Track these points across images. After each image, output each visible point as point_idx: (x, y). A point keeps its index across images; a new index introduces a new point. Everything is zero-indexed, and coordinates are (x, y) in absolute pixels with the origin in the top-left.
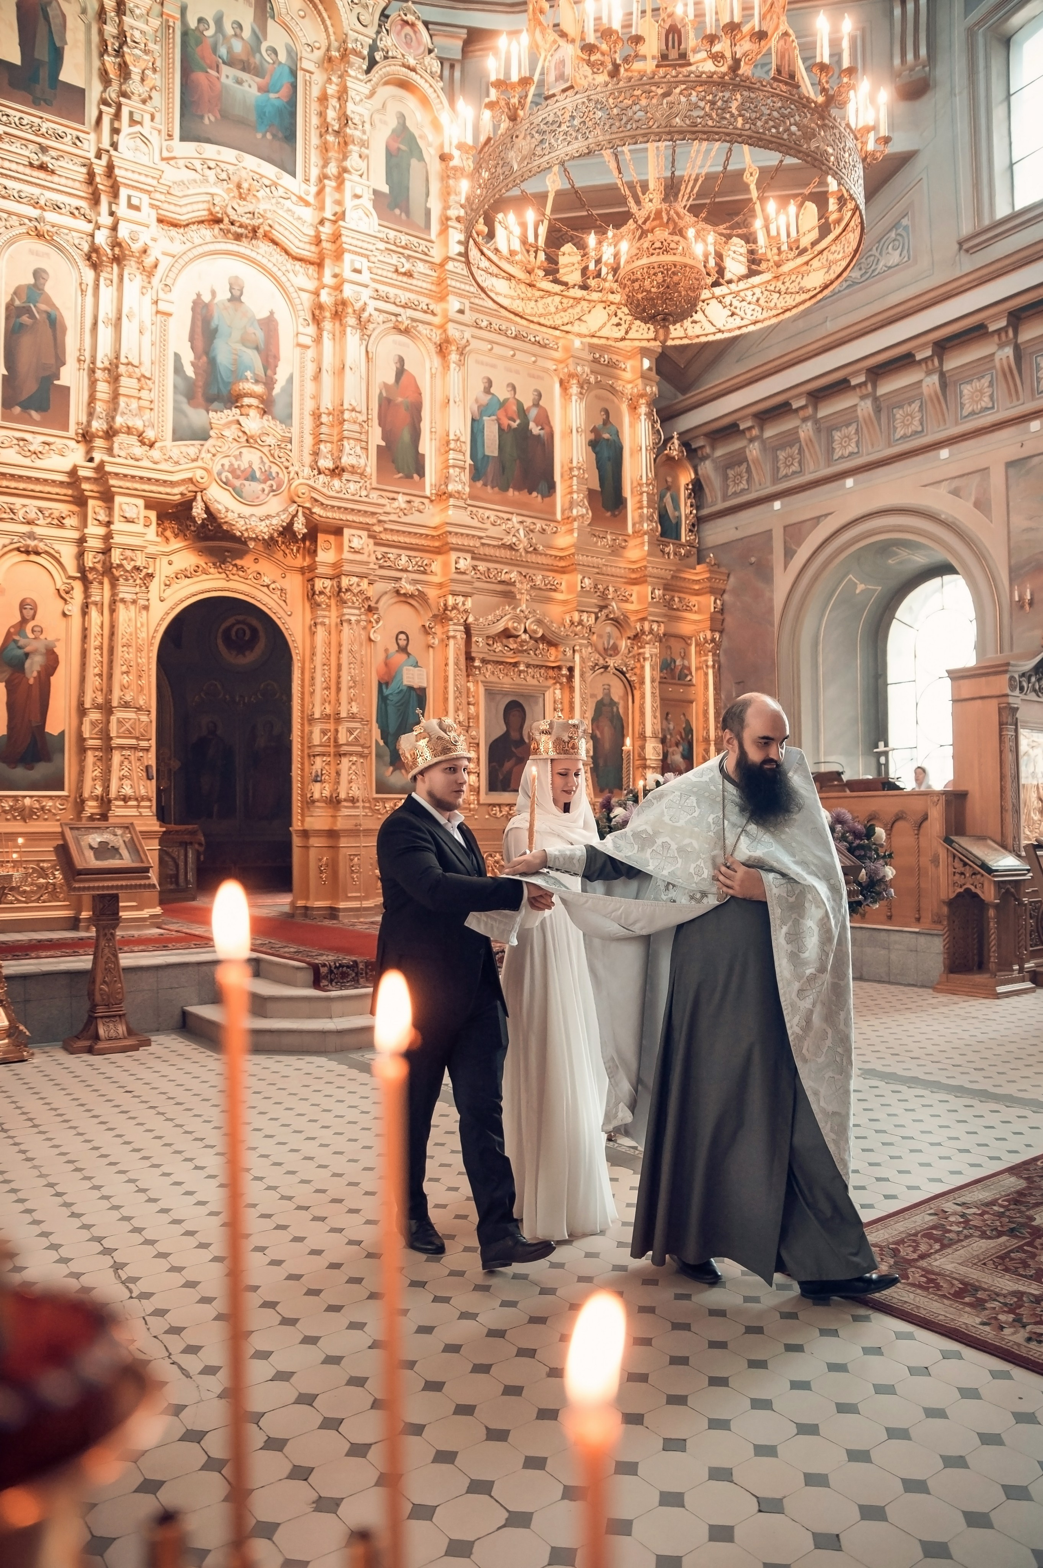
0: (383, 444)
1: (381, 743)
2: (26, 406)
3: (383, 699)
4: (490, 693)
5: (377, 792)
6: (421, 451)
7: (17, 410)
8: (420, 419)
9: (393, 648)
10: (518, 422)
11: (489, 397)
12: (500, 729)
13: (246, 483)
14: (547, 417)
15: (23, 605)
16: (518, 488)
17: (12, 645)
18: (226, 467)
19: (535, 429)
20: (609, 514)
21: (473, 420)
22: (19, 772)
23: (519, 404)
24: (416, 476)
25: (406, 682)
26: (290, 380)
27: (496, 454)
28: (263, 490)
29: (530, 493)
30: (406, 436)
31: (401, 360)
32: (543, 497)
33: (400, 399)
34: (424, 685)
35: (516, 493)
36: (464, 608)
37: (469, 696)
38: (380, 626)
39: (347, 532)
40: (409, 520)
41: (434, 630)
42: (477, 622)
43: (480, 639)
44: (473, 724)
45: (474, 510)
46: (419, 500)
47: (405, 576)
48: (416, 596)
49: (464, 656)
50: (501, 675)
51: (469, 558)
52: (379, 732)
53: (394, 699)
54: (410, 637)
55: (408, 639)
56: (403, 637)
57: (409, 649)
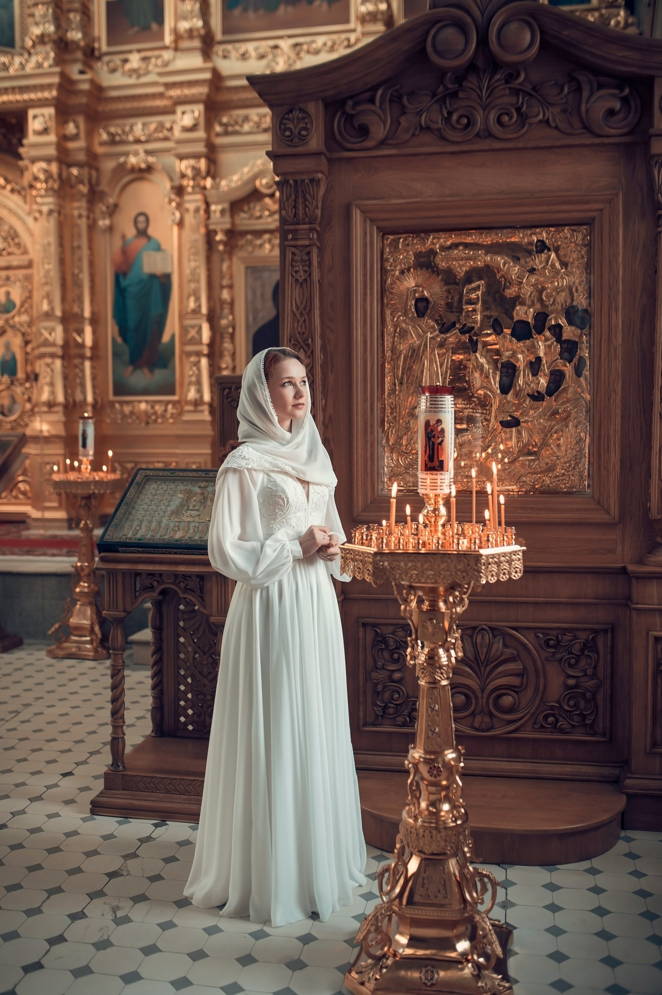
1: (119, 340)
3: (120, 290)
4: (253, 271)
5: (115, 394)
9: (131, 232)
12: (268, 313)
16: (293, 2)
24: (154, 26)
25: (147, 268)
29: (310, 2)
32: (330, 3)
34: (168, 270)
36: (197, 171)
37: (222, 277)
38: (113, 210)
39: (31, 113)
40: (144, 80)
41: (174, 204)
42: (216, 186)
43: (219, 207)
44: (226, 311)
45: (229, 47)
46: (157, 53)
47: (140, 148)
48: (149, 169)
49: (203, 230)
50: (267, 246)
51: (198, 110)
52: (116, 329)
53: (133, 290)
54: (151, 217)
55: (147, 220)
56: (142, 219)
57: (150, 231)
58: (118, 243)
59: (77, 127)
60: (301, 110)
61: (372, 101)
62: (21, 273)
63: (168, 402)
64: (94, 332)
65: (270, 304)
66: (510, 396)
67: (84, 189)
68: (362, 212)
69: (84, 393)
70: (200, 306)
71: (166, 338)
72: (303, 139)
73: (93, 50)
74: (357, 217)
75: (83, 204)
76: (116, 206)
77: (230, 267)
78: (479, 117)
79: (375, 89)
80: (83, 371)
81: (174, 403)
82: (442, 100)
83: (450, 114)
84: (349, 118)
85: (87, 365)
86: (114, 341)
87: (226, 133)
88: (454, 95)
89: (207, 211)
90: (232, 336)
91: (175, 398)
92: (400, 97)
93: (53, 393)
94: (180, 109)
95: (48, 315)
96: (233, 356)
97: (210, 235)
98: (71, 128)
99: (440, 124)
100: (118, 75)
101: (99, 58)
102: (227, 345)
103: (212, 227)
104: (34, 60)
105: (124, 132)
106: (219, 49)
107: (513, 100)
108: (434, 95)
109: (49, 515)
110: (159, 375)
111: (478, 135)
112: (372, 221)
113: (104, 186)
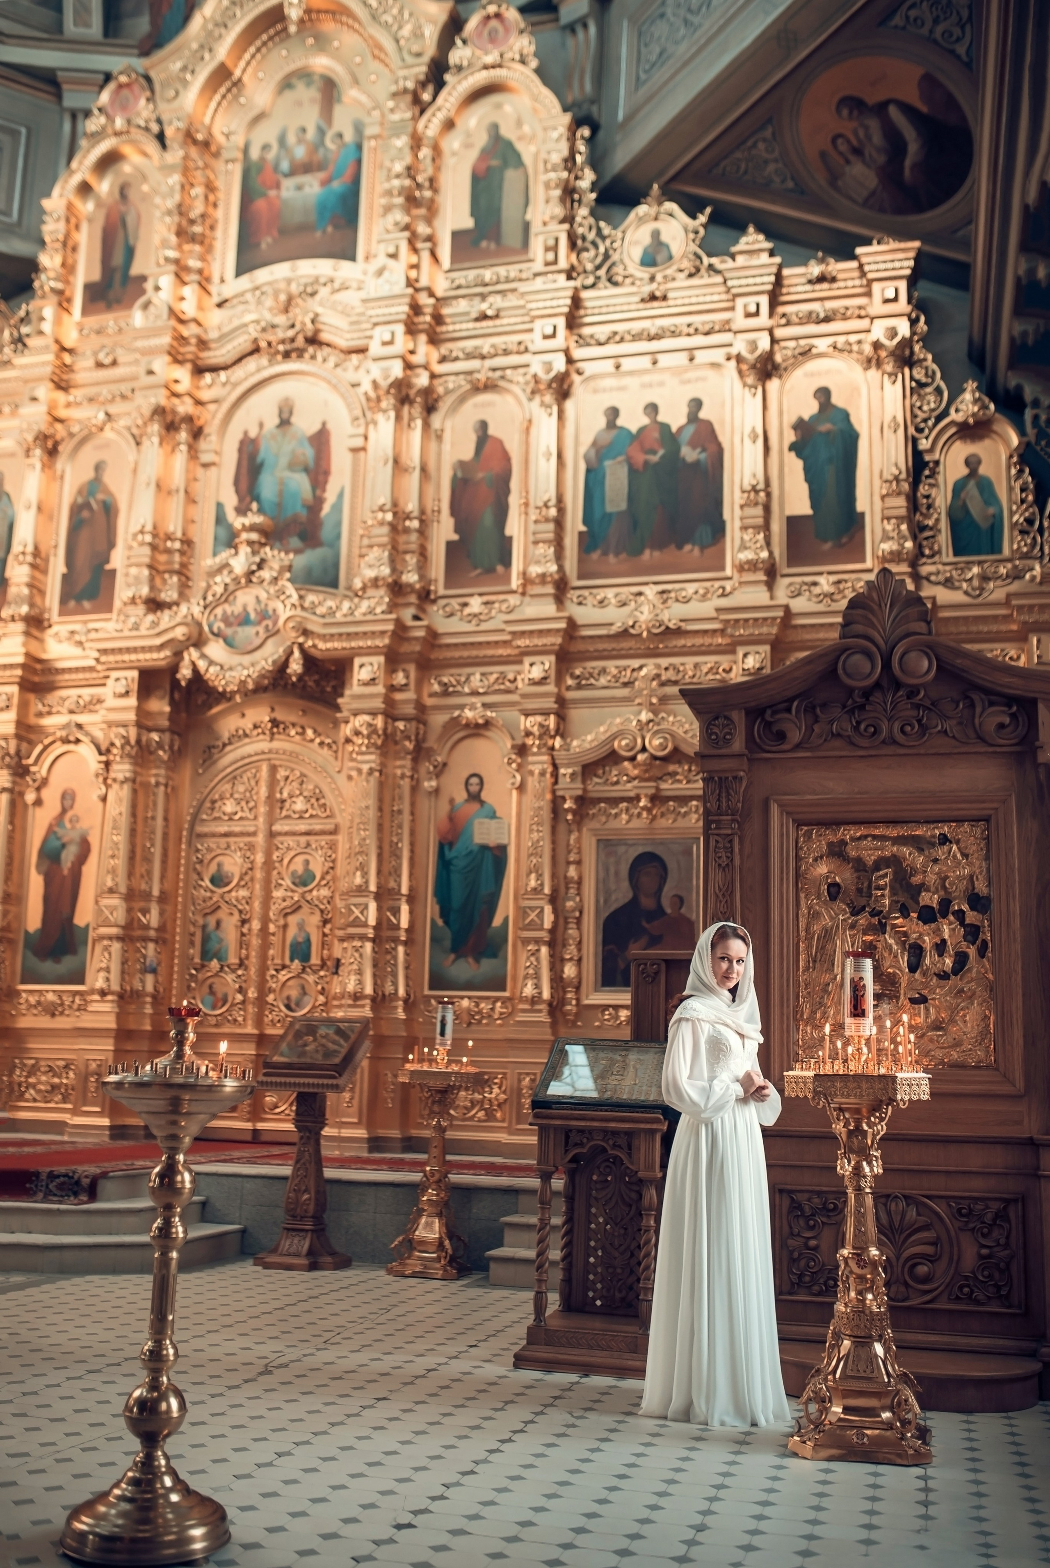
0: (456, 537)
1: (440, 922)
2: (79, 599)
3: (444, 864)
4: (606, 845)
5: (431, 988)
6: (508, 532)
7: (72, 604)
8: (507, 491)
9: (461, 796)
10: (661, 452)
11: (614, 433)
12: (622, 894)
13: (240, 629)
14: (713, 432)
15: (64, 796)
16: (660, 545)
17: (52, 837)
18: (219, 616)
19: (689, 454)
20: (828, 546)
21: (588, 471)
22: (48, 966)
23: (665, 428)
24: (500, 569)
25: (479, 838)
26: (341, 496)
27: (623, 506)
28: (257, 633)
29: (680, 547)
30: (488, 519)
31: (483, 426)
32: (703, 548)
33: (480, 475)
34: (505, 842)
35: (657, 554)
36: (544, 731)
37: (569, 852)
38: (440, 770)
39: (357, 661)
40: (484, 626)
41: (514, 765)
42: (566, 747)
43: (570, 771)
44: (572, 891)
45: (586, 593)
46: (501, 597)
47: (477, 701)
48: (488, 724)
49: (549, 796)
50: (624, 817)
51: (549, 661)
52: (437, 908)
53: (460, 863)
54: (485, 780)
55: (481, 783)
56: (474, 780)
57: (484, 796)
58: (444, 808)
59: (407, 677)
60: (726, 718)
61: (789, 710)
62: (323, 840)
63: (497, 999)
64: (411, 912)
65: (625, 884)
66: (917, 975)
67: (409, 745)
68: (780, 806)
69: (395, 984)
70: (542, 885)
71: (497, 922)
72: (727, 742)
73: (428, 593)
74: (775, 810)
75: (408, 762)
76: (445, 765)
77: (579, 840)
78: (884, 727)
79: (791, 700)
80: (395, 958)
81: (504, 1001)
82: (851, 712)
83: (858, 723)
84: (768, 725)
85: (401, 949)
86: (433, 922)
87: (579, 687)
88: (862, 707)
89: (555, 775)
90: (579, 921)
91: (507, 994)
92: (814, 708)
93: (360, 982)
94: (527, 660)
95: (361, 890)
96: (579, 944)
97: (556, 802)
98: (400, 678)
99: (850, 732)
100: (455, 619)
101: (434, 601)
102: (572, 932)
103: (560, 793)
104: (365, 605)
105: (458, 682)
106: (573, 595)
107: (914, 713)
108: (844, 707)
109: (346, 1133)
110: (487, 965)
111: (883, 742)
112: (788, 813)
113: (431, 743)
